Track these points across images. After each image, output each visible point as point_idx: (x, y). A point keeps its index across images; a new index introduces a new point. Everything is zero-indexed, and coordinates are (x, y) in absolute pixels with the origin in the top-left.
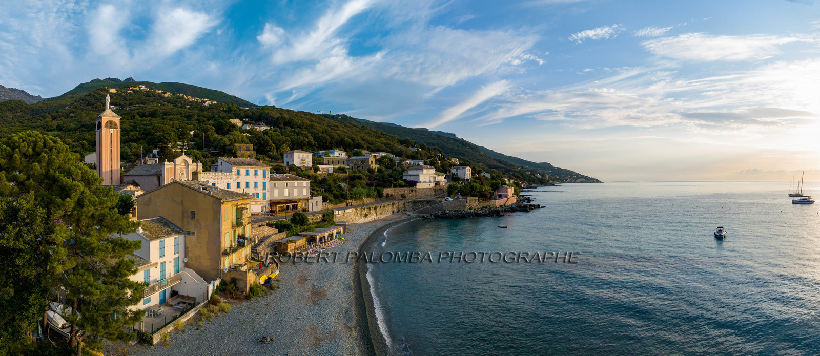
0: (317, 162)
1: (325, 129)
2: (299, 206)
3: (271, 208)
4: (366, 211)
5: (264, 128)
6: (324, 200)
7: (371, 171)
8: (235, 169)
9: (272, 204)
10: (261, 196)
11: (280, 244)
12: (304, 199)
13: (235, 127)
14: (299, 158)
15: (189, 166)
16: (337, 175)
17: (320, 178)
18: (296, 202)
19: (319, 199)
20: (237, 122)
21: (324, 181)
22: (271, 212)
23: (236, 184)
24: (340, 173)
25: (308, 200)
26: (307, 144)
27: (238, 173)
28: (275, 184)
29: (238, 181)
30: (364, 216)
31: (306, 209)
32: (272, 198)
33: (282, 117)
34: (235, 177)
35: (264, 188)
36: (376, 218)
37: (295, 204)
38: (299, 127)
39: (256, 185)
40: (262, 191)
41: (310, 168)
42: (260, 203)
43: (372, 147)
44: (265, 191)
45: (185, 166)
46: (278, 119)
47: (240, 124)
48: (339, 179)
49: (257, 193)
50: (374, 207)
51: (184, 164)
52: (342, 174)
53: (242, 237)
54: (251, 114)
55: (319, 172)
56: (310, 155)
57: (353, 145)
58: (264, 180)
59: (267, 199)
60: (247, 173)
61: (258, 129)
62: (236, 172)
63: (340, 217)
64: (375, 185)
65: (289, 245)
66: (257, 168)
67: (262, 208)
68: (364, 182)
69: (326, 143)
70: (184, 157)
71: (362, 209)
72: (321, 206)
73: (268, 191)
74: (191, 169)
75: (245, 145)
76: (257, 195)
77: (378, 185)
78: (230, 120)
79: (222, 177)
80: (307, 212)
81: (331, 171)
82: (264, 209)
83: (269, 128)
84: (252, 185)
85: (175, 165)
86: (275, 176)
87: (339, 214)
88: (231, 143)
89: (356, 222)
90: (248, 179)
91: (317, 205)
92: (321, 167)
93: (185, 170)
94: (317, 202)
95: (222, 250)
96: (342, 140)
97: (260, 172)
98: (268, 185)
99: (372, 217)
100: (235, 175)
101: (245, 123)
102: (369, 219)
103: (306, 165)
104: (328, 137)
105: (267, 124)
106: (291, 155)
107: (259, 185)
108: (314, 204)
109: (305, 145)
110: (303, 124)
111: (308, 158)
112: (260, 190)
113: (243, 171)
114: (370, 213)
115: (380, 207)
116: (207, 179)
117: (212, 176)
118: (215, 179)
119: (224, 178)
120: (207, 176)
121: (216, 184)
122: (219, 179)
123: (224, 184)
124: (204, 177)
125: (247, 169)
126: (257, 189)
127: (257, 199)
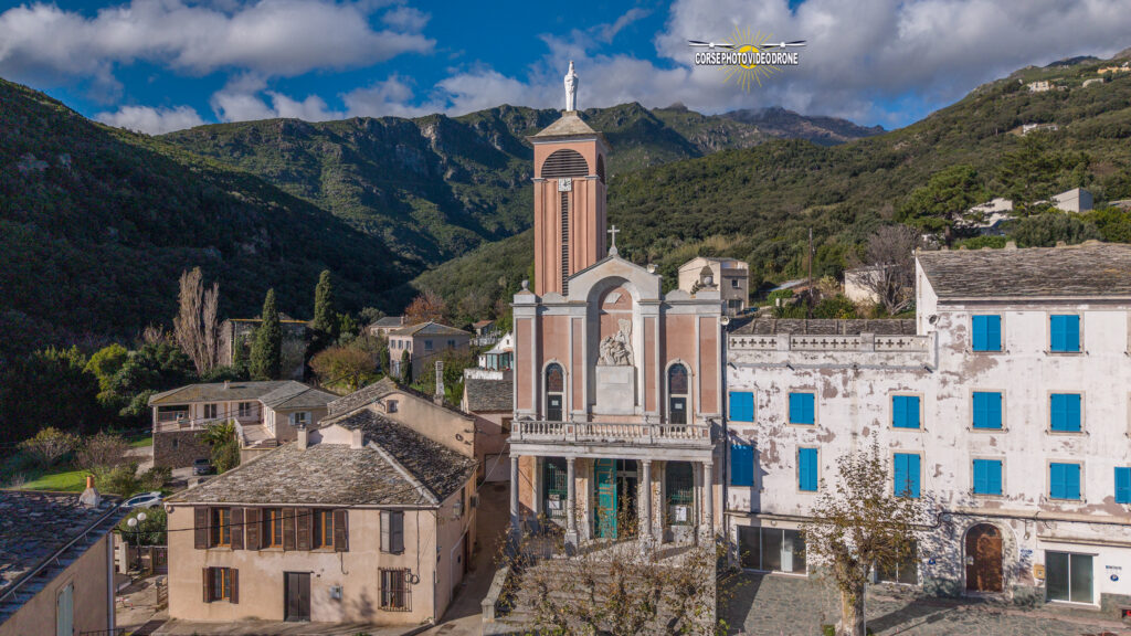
8: (952, 316)
15: (642, 308)
23: (966, 404)
27: (985, 338)
29: (984, 387)
34: (955, 361)
60: (1065, 338)
62: (967, 333)
70: (614, 265)
74: (651, 322)
84: (1109, 415)
90: (1069, 374)
93: (624, 324)
100: (958, 348)
113: (1025, 322)
116: (758, 371)
117: (791, 353)
118: (806, 373)
119: (872, 367)
120: (760, 353)
121: (819, 400)
122: (835, 371)
123: (873, 400)
124: (739, 360)
125: (1056, 312)
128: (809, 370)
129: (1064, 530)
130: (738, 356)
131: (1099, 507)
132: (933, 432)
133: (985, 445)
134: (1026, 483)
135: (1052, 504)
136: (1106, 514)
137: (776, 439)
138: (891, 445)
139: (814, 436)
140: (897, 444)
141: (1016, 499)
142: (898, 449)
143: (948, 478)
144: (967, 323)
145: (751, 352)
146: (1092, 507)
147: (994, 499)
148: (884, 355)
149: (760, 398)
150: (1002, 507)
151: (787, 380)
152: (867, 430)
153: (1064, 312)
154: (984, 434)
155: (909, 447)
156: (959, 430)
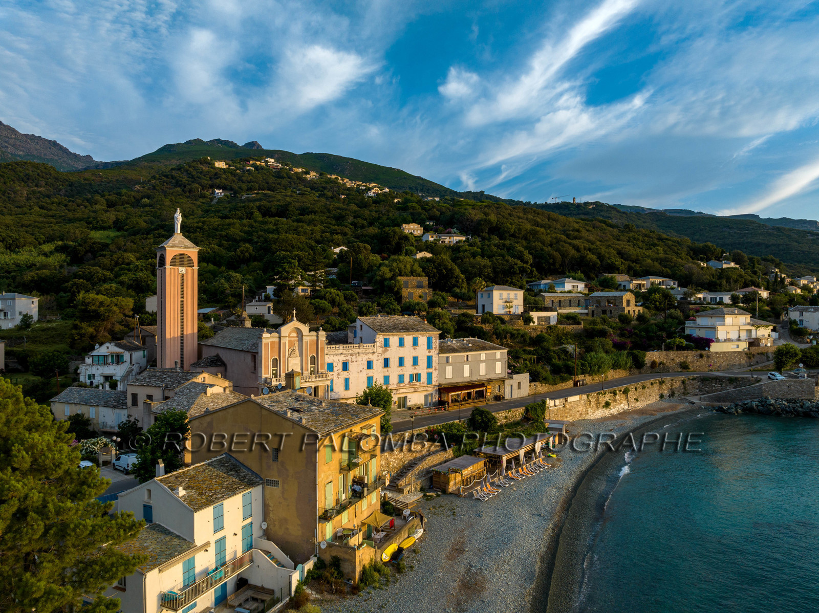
0: (531, 304)
1: (556, 238)
2: (489, 391)
3: (440, 397)
4: (608, 397)
5: (456, 239)
6: (534, 378)
7: (625, 319)
8: (380, 338)
9: (443, 390)
10: (424, 378)
11: (438, 473)
12: (496, 380)
13: (409, 240)
14: (501, 298)
15: (304, 338)
16: (563, 329)
17: (534, 335)
18: (483, 385)
19: (525, 377)
20: (413, 229)
21: (538, 341)
22: (441, 403)
23: (381, 362)
24: (570, 324)
25: (503, 381)
26: (518, 272)
27: (386, 344)
28: (447, 358)
29: (386, 357)
30: (603, 407)
31: (499, 396)
32: (443, 381)
33: (485, 220)
34: (380, 350)
35: (429, 365)
36: (626, 407)
37: (482, 389)
38: (513, 235)
39: (415, 361)
40: (426, 371)
41: (518, 317)
42: (422, 389)
43: (637, 267)
44: (430, 370)
45: (298, 337)
46: (479, 223)
47: (419, 232)
48: (566, 335)
49: (417, 374)
50: (623, 389)
51: (295, 335)
52: (571, 327)
53: (359, 482)
54: (438, 213)
55: (532, 324)
56: (520, 294)
57: (601, 265)
58: (429, 352)
59: (434, 383)
60: (401, 343)
61: (447, 240)
62: (383, 343)
63: (557, 410)
64: (629, 345)
65: (452, 476)
66: (416, 334)
67: (426, 397)
68: (609, 343)
69: (554, 264)
70: (295, 323)
71: (599, 394)
72: (528, 388)
73: (435, 369)
74: (306, 343)
75: (415, 278)
76: (417, 377)
77: (636, 346)
78: (404, 225)
79: (360, 351)
80: (502, 402)
81: (553, 322)
82: (430, 398)
83: (464, 239)
84: (408, 362)
85: (280, 338)
86: (449, 343)
87: (555, 406)
88: (394, 275)
89: (588, 417)
90: (402, 352)
91: (519, 388)
92: (535, 315)
93: (297, 343)
94: (519, 383)
95: (320, 512)
96: (583, 258)
97: (423, 340)
98: (435, 360)
99: (620, 406)
100: (381, 347)
101: (427, 230)
102: (614, 410)
103: (512, 310)
104: (556, 254)
105: (463, 231)
106: (489, 294)
107: (420, 362)
108: (515, 386)
109: (515, 273)
110: (519, 230)
111: (516, 298)
112: (422, 369)
113: (394, 340)
114: (615, 400)
115: (636, 389)
116: (334, 356)
117: (343, 350)
119: (362, 353)
120: (335, 351)
121: (350, 363)
122: (354, 355)
123: (363, 362)
124: (329, 353)
125: (400, 337)
126: (417, 367)
127: (418, 384)
128: (347, 355)
129: (401, 391)
132: (376, 370)
133: (386, 372)
134: (394, 381)
135: (399, 385)
136: (408, 386)
137: (339, 376)
138: (366, 374)
139: (348, 374)
140: (368, 374)
141: (392, 385)
142: (368, 376)
143: (379, 381)
144: (383, 340)
145: (332, 351)
146: (406, 385)
147: (388, 386)
148: (365, 349)
149: (335, 364)
150: (390, 387)
151: (342, 358)
152: (361, 371)
153: (401, 337)
154: (386, 369)
155: (370, 375)
156: (381, 368)
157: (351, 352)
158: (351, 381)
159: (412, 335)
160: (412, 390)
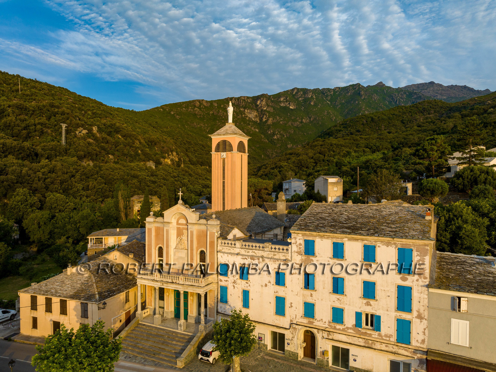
8: (299, 238)
9: (439, 365)
10: (389, 327)
15: (189, 226)
27: (309, 249)
28: (456, 301)
32: (440, 347)
34: (297, 259)
35: (404, 305)
39: (369, 290)
40: (394, 314)
42: (384, 347)
44: (405, 316)
45: (187, 224)
49: (371, 316)
51: (183, 221)
58: (404, 279)
59: (415, 344)
60: (338, 253)
62: (303, 247)
66: (371, 240)
67: (394, 364)
70: (180, 207)
74: (192, 232)
79: (265, 254)
84: (354, 288)
85: (163, 224)
93: (185, 232)
97: (387, 253)
98: (419, 297)
100: (299, 253)
107: (380, 293)
112: (385, 309)
113: (324, 244)
116: (229, 255)
117: (240, 249)
118: (246, 258)
119: (268, 258)
120: (230, 248)
122: (256, 258)
124: (223, 251)
125: (335, 240)
126: (372, 302)
127: (375, 334)
128: (246, 257)
129: (338, 336)
130: (223, 249)
131: (351, 328)
132: (289, 288)
133: (308, 296)
134: (323, 314)
135: (333, 325)
136: (353, 332)
137: (235, 285)
138: (275, 292)
139: (248, 285)
140: (277, 292)
141: (319, 321)
142: (277, 295)
143: (295, 309)
144: (302, 242)
145: (227, 248)
146: (348, 328)
147: (311, 320)
148: (272, 253)
150: (314, 324)
151: (239, 261)
152: (266, 285)
153: (339, 241)
154: (308, 292)
155: (281, 294)
156: (299, 289)
157: (251, 253)
158: (251, 296)
159: (363, 240)
160: (361, 342)
